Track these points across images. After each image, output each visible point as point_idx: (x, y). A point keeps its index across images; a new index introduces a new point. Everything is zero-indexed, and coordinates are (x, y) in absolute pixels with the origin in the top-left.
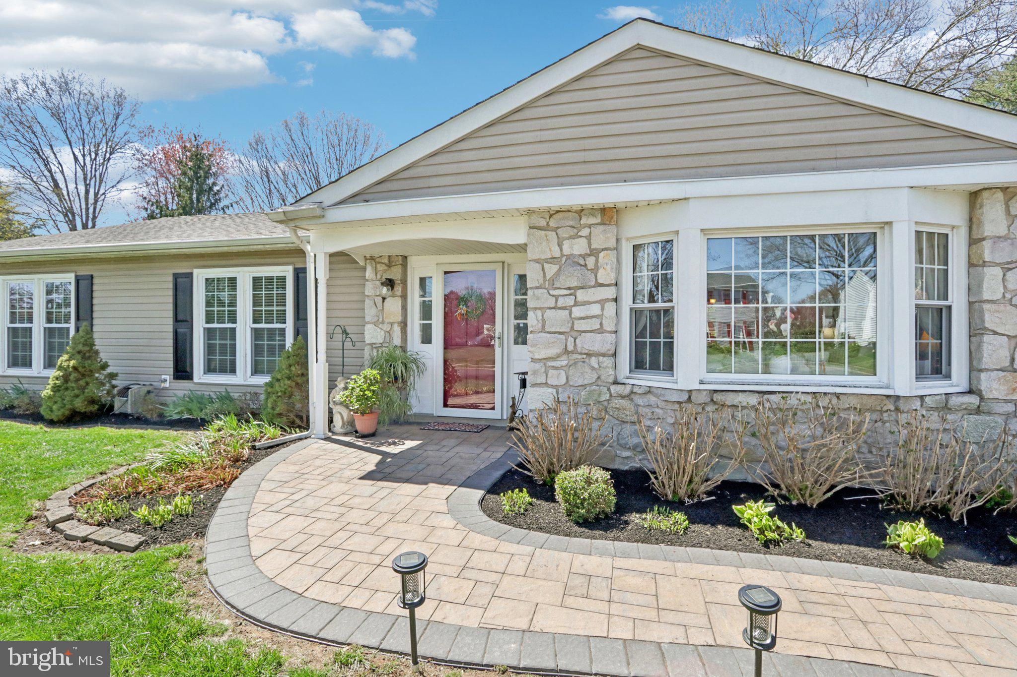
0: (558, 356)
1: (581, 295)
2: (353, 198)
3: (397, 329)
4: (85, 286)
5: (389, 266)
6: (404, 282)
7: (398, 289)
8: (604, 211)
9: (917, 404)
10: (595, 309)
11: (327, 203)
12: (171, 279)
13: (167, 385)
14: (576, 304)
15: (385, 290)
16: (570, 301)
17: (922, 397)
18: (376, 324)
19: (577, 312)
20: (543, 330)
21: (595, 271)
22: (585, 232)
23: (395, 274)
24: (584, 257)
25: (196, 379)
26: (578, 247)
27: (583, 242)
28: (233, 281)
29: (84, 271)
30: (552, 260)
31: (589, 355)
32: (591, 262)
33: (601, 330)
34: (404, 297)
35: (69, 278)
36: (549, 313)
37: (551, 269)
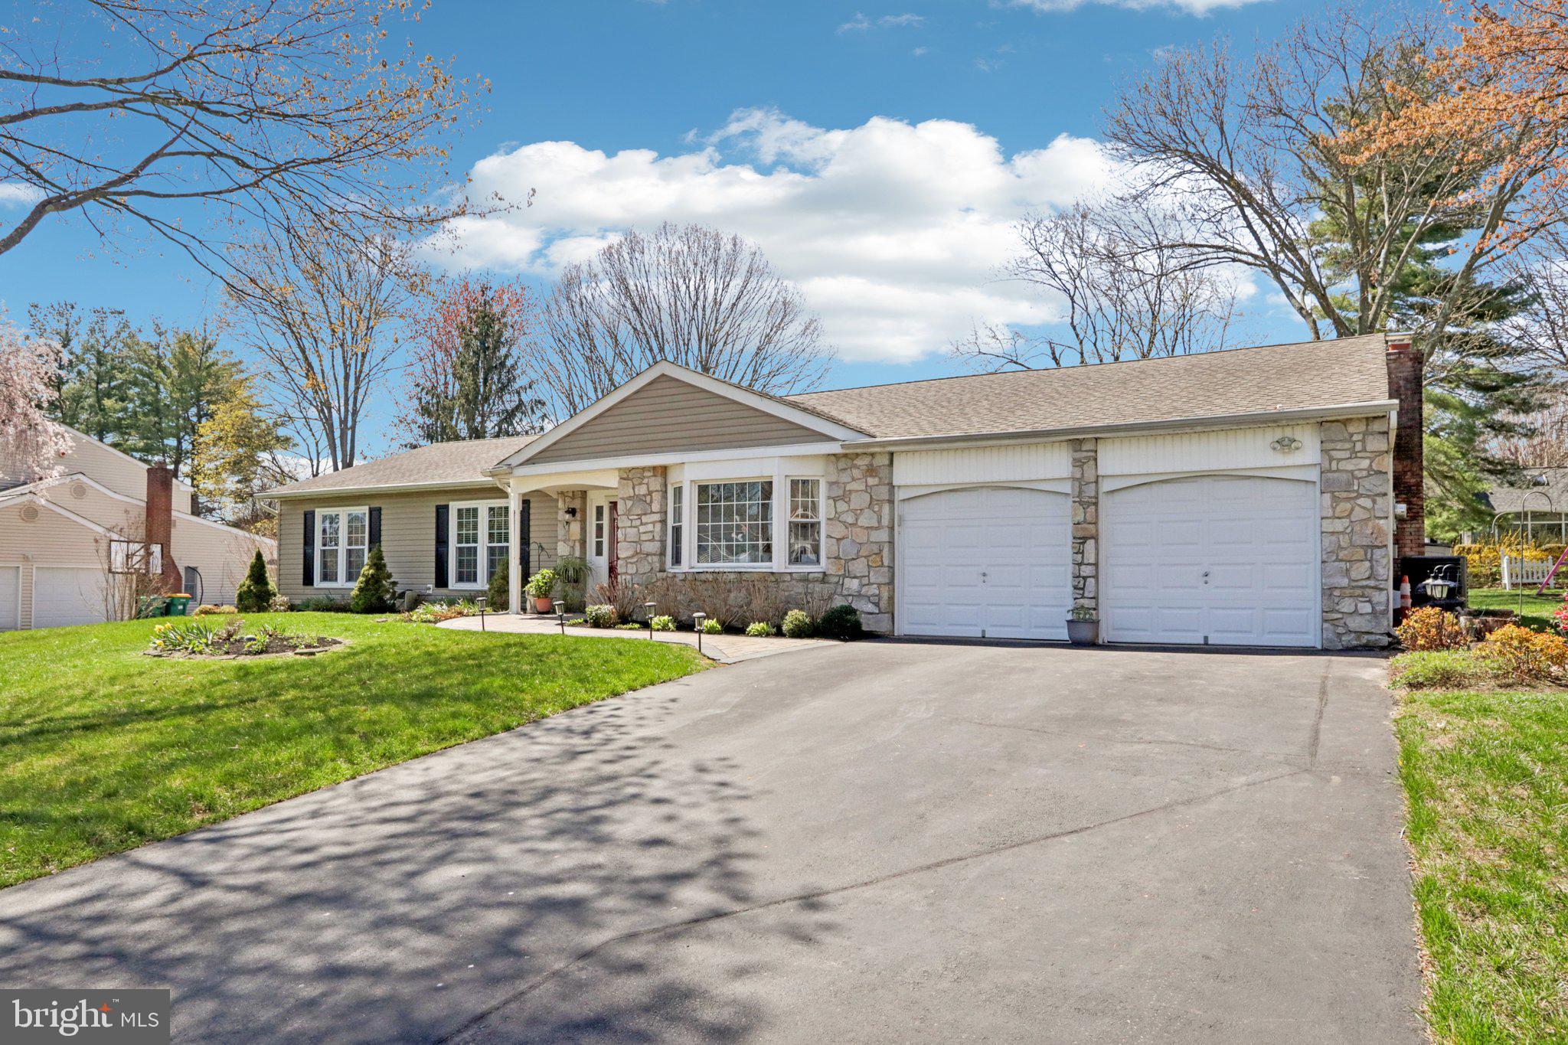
0: (632, 557)
1: (645, 519)
2: (530, 461)
3: (578, 545)
4: (375, 515)
5: (573, 498)
6: (584, 511)
7: (578, 516)
8: (654, 468)
9: (788, 578)
10: (650, 527)
11: (514, 464)
12: (434, 510)
13: (430, 592)
14: (642, 524)
15: (567, 517)
16: (638, 523)
17: (791, 574)
18: (564, 541)
19: (642, 529)
20: (625, 541)
21: (650, 505)
22: (645, 481)
23: (576, 504)
24: (645, 496)
25: (450, 587)
26: (642, 490)
27: (645, 487)
28: (475, 510)
29: (376, 504)
30: (629, 498)
31: (648, 555)
32: (648, 499)
33: (653, 540)
34: (583, 522)
35: (365, 509)
36: (628, 530)
37: (629, 503)
